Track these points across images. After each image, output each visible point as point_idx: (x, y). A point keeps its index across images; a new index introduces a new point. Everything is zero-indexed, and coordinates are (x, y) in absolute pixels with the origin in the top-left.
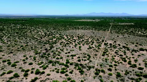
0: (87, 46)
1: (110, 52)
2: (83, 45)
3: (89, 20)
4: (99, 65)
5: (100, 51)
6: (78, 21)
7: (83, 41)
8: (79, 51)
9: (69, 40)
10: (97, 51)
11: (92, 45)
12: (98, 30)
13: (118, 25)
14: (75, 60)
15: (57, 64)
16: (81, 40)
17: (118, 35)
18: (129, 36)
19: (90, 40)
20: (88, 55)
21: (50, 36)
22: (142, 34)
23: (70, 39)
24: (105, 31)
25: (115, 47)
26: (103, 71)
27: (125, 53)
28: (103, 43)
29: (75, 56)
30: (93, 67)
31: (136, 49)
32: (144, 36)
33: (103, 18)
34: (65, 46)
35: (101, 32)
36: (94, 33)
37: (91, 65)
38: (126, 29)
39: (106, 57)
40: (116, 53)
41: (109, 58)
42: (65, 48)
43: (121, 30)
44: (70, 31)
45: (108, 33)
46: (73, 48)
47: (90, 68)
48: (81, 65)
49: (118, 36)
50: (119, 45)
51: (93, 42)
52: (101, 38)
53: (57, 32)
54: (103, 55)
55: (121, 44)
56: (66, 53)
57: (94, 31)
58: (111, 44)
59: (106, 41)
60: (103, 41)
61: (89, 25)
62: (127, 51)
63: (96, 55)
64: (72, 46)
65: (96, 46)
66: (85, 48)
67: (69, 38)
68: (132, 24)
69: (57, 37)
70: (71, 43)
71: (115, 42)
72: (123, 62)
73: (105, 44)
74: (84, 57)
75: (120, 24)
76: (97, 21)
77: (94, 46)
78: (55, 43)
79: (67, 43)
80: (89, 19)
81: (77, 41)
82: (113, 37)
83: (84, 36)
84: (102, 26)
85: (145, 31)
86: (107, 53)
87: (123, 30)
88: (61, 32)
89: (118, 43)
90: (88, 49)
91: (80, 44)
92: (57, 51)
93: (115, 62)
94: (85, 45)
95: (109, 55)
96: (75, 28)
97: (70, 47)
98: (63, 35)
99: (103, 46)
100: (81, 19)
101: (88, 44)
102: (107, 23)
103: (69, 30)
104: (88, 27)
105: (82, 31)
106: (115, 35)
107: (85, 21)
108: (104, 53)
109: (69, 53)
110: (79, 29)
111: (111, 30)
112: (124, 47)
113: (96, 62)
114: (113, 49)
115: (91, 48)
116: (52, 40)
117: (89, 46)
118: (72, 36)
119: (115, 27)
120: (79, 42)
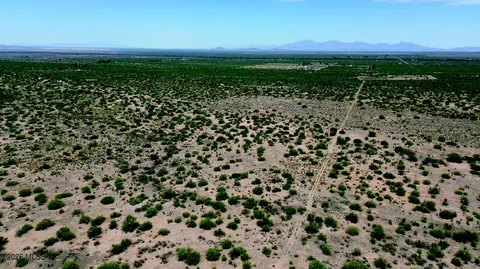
0: (284, 149)
1: (356, 166)
2: (271, 144)
3: (289, 67)
4: (319, 206)
5: (325, 164)
6: (253, 67)
7: (270, 131)
8: (257, 162)
9: (227, 130)
10: (314, 163)
11: (299, 143)
12: (318, 98)
13: (384, 83)
14: (246, 189)
15: (189, 202)
16: (265, 129)
17: (382, 112)
18: (416, 118)
19: (292, 130)
20: (285, 176)
21: (165, 118)
22: (460, 110)
23: (228, 126)
24: (340, 100)
25: (370, 150)
26: (331, 223)
27: (401, 169)
28: (334, 139)
29: (245, 176)
30: (302, 211)
31: (436, 155)
32: (465, 116)
33: (335, 58)
34: (215, 147)
35: (328, 103)
36: (304, 107)
37: (294, 203)
38: (409, 95)
39: (341, 179)
40: (372, 167)
41: (350, 184)
42: (214, 154)
43: (391, 97)
44: (230, 102)
45: (350, 106)
46: (238, 152)
47: (291, 212)
48: (263, 203)
49: (382, 117)
50: (385, 144)
51: (302, 136)
52: (327, 122)
53: (188, 104)
54: (333, 176)
55: (390, 142)
56: (217, 169)
57: (305, 101)
58: (357, 142)
59: (342, 132)
60: (333, 131)
61: (292, 81)
62: (408, 164)
63: (310, 174)
64: (235, 147)
65: (310, 147)
66: (276, 153)
67: (227, 121)
68: (431, 77)
69: (188, 118)
70: (231, 138)
71: (372, 135)
72: (394, 196)
73: (340, 142)
74: (274, 181)
75: (389, 77)
76: (317, 67)
77: (303, 147)
78: (183, 136)
79: (221, 139)
80: (290, 62)
81: (251, 132)
82: (367, 119)
83: (273, 115)
84: (330, 84)
85: (469, 100)
86: (346, 169)
87: (398, 98)
88: (199, 103)
89: (380, 138)
90: (286, 156)
91: (260, 142)
92: (188, 162)
93: (370, 196)
94: (278, 145)
95: (353, 174)
96: (246, 90)
97: (229, 150)
98: (208, 113)
99: (333, 147)
100: (266, 63)
101: (287, 141)
102: (348, 75)
103: (225, 96)
104: (285, 87)
105: (269, 100)
106: (372, 115)
107: (278, 67)
108: (337, 167)
109: (226, 167)
110: (257, 93)
111: (360, 98)
112: (399, 150)
113: (310, 196)
114: (363, 156)
115: (294, 153)
116: (172, 127)
117: (291, 147)
118: (237, 115)
119: (372, 87)
120: (259, 134)
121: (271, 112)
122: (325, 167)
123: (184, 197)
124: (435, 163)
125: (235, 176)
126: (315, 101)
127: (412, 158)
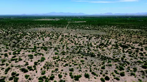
0: (48, 38)
1: (65, 40)
2: (46, 37)
3: (49, 20)
4: (57, 46)
5: (58, 40)
7: (45, 35)
8: (42, 41)
9: (33, 36)
10: (56, 40)
11: (53, 37)
12: (57, 27)
13: (74, 23)
14: (41, 45)
15: (27, 49)
16: (44, 35)
17: (72, 30)
18: (79, 30)
19: (51, 34)
20: (50, 42)
21: (13, 34)
22: (89, 28)
23: (33, 35)
24: (63, 28)
25: (68, 37)
26: (59, 48)
27: (74, 39)
28: (61, 35)
29: (40, 43)
30: (53, 47)
31: (81, 36)
32: (89, 29)
33: (62, 17)
34: (31, 39)
35: (60, 28)
36: (54, 29)
38: (79, 26)
39: (62, 42)
40: (68, 39)
41: (63, 42)
42: (31, 41)
43: (75, 26)
44: (32, 29)
45: (65, 29)
46: (37, 40)
47: (51, 48)
48: (45, 47)
49: (72, 31)
50: (72, 35)
51: (54, 35)
52: (59, 32)
53: (19, 31)
54: (60, 41)
55: (73, 35)
56: (33, 43)
57: (54, 28)
58: (66, 35)
59: (63, 34)
60: (61, 34)
61: (50, 24)
62: (75, 38)
63: (55, 42)
64: (36, 39)
65: (55, 37)
66: (47, 39)
67: (32, 34)
68: (85, 22)
69: (20, 34)
70: (35, 37)
71: (69, 34)
72: (72, 43)
73: (62, 36)
74: (47, 44)
75: (75, 22)
76: (57, 20)
77: (54, 37)
78: (21, 38)
80: (49, 18)
81: (40, 36)
82: (69, 31)
83: (45, 32)
84: (61, 24)
85: (91, 26)
86: (63, 40)
87: (76, 26)
88: (23, 30)
89: (71, 34)
90: (50, 39)
91: (43, 37)
92: (24, 43)
93: (67, 44)
94: (47, 38)
95: (64, 41)
96: (36, 26)
97: (35, 39)
98: (26, 32)
99: (60, 37)
100: (42, 19)
101: (50, 37)
102: (65, 22)
103: (30, 28)
104: (48, 25)
105: (44, 28)
106: (70, 30)
107: (45, 20)
108: (61, 40)
109: (35, 42)
110: (40, 27)
111: (68, 27)
112: (74, 36)
113: (55, 45)
114: (67, 38)
115: (52, 39)
116: (16, 36)
117: (51, 38)
118: (35, 32)
119: (71, 24)
120: (42, 36)
121: (45, 31)
122: (59, 40)
123: (26, 48)
124: (80, 38)
125: (37, 44)
126: (57, 28)
127: (76, 37)
